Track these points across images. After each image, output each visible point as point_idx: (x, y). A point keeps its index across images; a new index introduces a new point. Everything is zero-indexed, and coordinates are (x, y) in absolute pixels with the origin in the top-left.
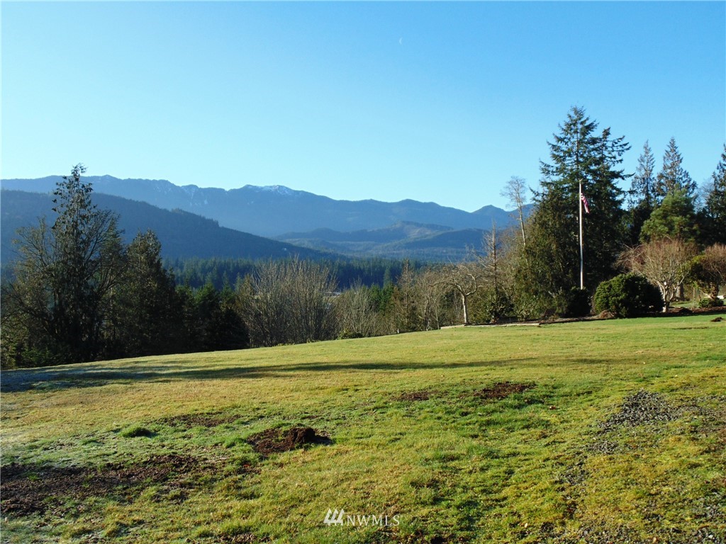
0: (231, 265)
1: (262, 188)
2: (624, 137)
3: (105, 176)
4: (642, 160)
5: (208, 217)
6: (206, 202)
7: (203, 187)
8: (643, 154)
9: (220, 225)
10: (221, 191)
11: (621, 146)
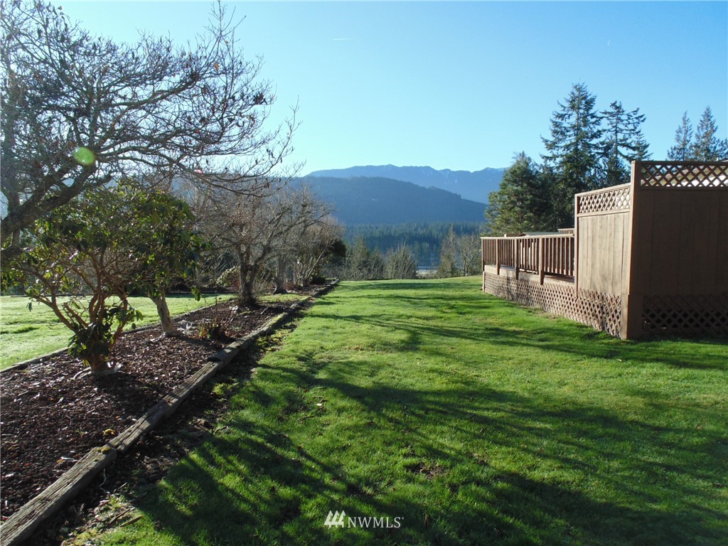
0: (461, 227)
1: (498, 169)
2: (638, 109)
3: (388, 165)
4: (679, 131)
5: (453, 192)
6: (456, 181)
7: (454, 170)
8: (682, 125)
9: (462, 198)
10: (468, 173)
11: (637, 118)
